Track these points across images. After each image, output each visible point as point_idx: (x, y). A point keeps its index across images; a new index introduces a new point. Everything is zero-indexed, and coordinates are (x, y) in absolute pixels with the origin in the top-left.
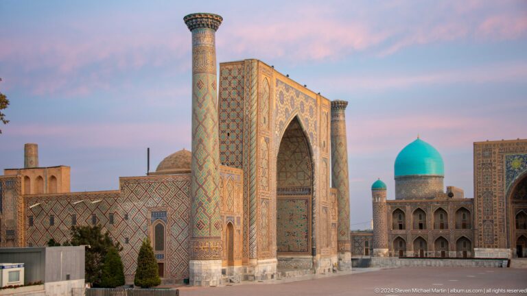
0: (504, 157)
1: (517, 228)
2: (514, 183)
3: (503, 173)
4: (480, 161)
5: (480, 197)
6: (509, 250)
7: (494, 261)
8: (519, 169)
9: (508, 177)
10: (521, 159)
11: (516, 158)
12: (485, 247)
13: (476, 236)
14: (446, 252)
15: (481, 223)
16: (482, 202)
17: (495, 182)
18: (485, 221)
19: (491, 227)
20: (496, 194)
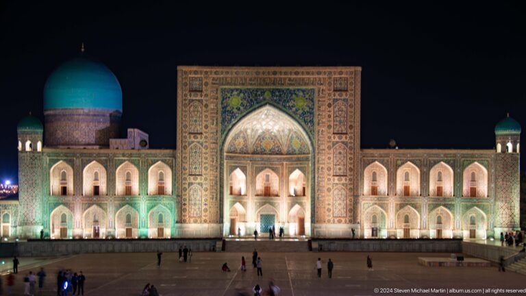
0: (219, 91)
1: (231, 192)
3: (217, 113)
4: (186, 95)
5: (185, 148)
6: (222, 225)
7: (204, 241)
8: (239, 109)
9: (224, 120)
10: (242, 95)
11: (235, 93)
12: (189, 222)
13: (178, 206)
15: (186, 186)
16: (187, 155)
17: (206, 127)
18: (192, 184)
19: (199, 193)
20: (207, 144)
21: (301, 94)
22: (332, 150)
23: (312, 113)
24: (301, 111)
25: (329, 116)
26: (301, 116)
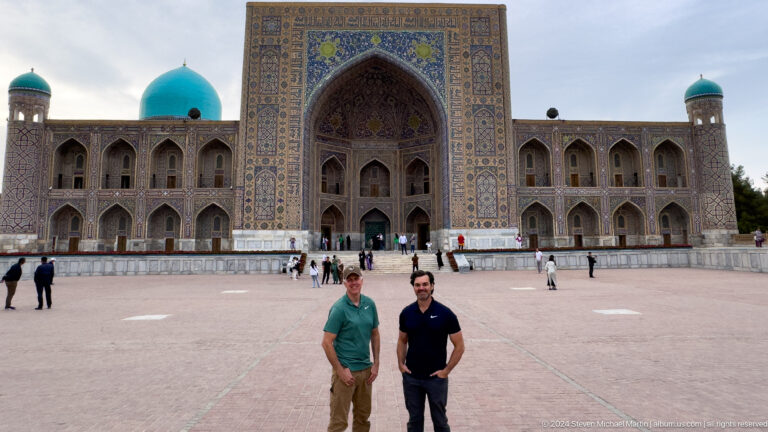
0: (305, 35)
1: (324, 190)
2: (323, 90)
3: (301, 66)
4: (256, 41)
5: (251, 115)
6: (306, 232)
8: (333, 60)
9: (311, 75)
10: (338, 40)
11: (328, 37)
12: (255, 228)
13: (239, 203)
14: (175, 241)
15: (252, 172)
16: (254, 126)
17: (285, 85)
18: (260, 168)
19: (272, 182)
20: (285, 110)
21: (424, 39)
22: (472, 118)
23: (440, 66)
24: (425, 63)
25: (466, 70)
26: (424, 69)
